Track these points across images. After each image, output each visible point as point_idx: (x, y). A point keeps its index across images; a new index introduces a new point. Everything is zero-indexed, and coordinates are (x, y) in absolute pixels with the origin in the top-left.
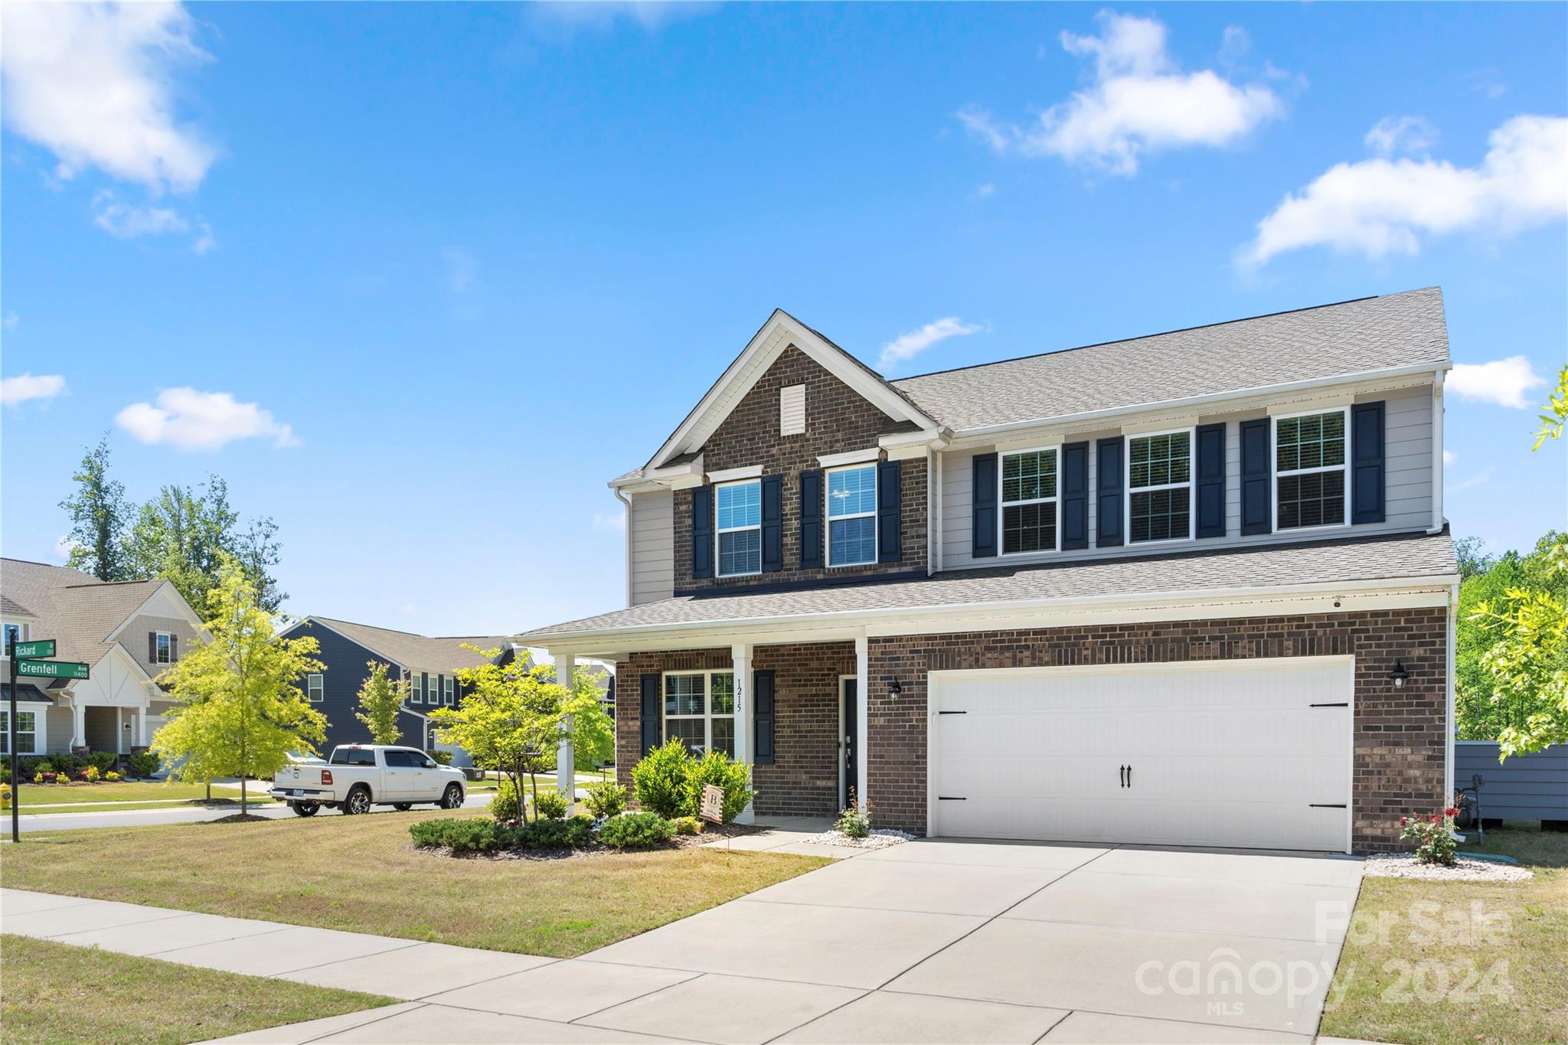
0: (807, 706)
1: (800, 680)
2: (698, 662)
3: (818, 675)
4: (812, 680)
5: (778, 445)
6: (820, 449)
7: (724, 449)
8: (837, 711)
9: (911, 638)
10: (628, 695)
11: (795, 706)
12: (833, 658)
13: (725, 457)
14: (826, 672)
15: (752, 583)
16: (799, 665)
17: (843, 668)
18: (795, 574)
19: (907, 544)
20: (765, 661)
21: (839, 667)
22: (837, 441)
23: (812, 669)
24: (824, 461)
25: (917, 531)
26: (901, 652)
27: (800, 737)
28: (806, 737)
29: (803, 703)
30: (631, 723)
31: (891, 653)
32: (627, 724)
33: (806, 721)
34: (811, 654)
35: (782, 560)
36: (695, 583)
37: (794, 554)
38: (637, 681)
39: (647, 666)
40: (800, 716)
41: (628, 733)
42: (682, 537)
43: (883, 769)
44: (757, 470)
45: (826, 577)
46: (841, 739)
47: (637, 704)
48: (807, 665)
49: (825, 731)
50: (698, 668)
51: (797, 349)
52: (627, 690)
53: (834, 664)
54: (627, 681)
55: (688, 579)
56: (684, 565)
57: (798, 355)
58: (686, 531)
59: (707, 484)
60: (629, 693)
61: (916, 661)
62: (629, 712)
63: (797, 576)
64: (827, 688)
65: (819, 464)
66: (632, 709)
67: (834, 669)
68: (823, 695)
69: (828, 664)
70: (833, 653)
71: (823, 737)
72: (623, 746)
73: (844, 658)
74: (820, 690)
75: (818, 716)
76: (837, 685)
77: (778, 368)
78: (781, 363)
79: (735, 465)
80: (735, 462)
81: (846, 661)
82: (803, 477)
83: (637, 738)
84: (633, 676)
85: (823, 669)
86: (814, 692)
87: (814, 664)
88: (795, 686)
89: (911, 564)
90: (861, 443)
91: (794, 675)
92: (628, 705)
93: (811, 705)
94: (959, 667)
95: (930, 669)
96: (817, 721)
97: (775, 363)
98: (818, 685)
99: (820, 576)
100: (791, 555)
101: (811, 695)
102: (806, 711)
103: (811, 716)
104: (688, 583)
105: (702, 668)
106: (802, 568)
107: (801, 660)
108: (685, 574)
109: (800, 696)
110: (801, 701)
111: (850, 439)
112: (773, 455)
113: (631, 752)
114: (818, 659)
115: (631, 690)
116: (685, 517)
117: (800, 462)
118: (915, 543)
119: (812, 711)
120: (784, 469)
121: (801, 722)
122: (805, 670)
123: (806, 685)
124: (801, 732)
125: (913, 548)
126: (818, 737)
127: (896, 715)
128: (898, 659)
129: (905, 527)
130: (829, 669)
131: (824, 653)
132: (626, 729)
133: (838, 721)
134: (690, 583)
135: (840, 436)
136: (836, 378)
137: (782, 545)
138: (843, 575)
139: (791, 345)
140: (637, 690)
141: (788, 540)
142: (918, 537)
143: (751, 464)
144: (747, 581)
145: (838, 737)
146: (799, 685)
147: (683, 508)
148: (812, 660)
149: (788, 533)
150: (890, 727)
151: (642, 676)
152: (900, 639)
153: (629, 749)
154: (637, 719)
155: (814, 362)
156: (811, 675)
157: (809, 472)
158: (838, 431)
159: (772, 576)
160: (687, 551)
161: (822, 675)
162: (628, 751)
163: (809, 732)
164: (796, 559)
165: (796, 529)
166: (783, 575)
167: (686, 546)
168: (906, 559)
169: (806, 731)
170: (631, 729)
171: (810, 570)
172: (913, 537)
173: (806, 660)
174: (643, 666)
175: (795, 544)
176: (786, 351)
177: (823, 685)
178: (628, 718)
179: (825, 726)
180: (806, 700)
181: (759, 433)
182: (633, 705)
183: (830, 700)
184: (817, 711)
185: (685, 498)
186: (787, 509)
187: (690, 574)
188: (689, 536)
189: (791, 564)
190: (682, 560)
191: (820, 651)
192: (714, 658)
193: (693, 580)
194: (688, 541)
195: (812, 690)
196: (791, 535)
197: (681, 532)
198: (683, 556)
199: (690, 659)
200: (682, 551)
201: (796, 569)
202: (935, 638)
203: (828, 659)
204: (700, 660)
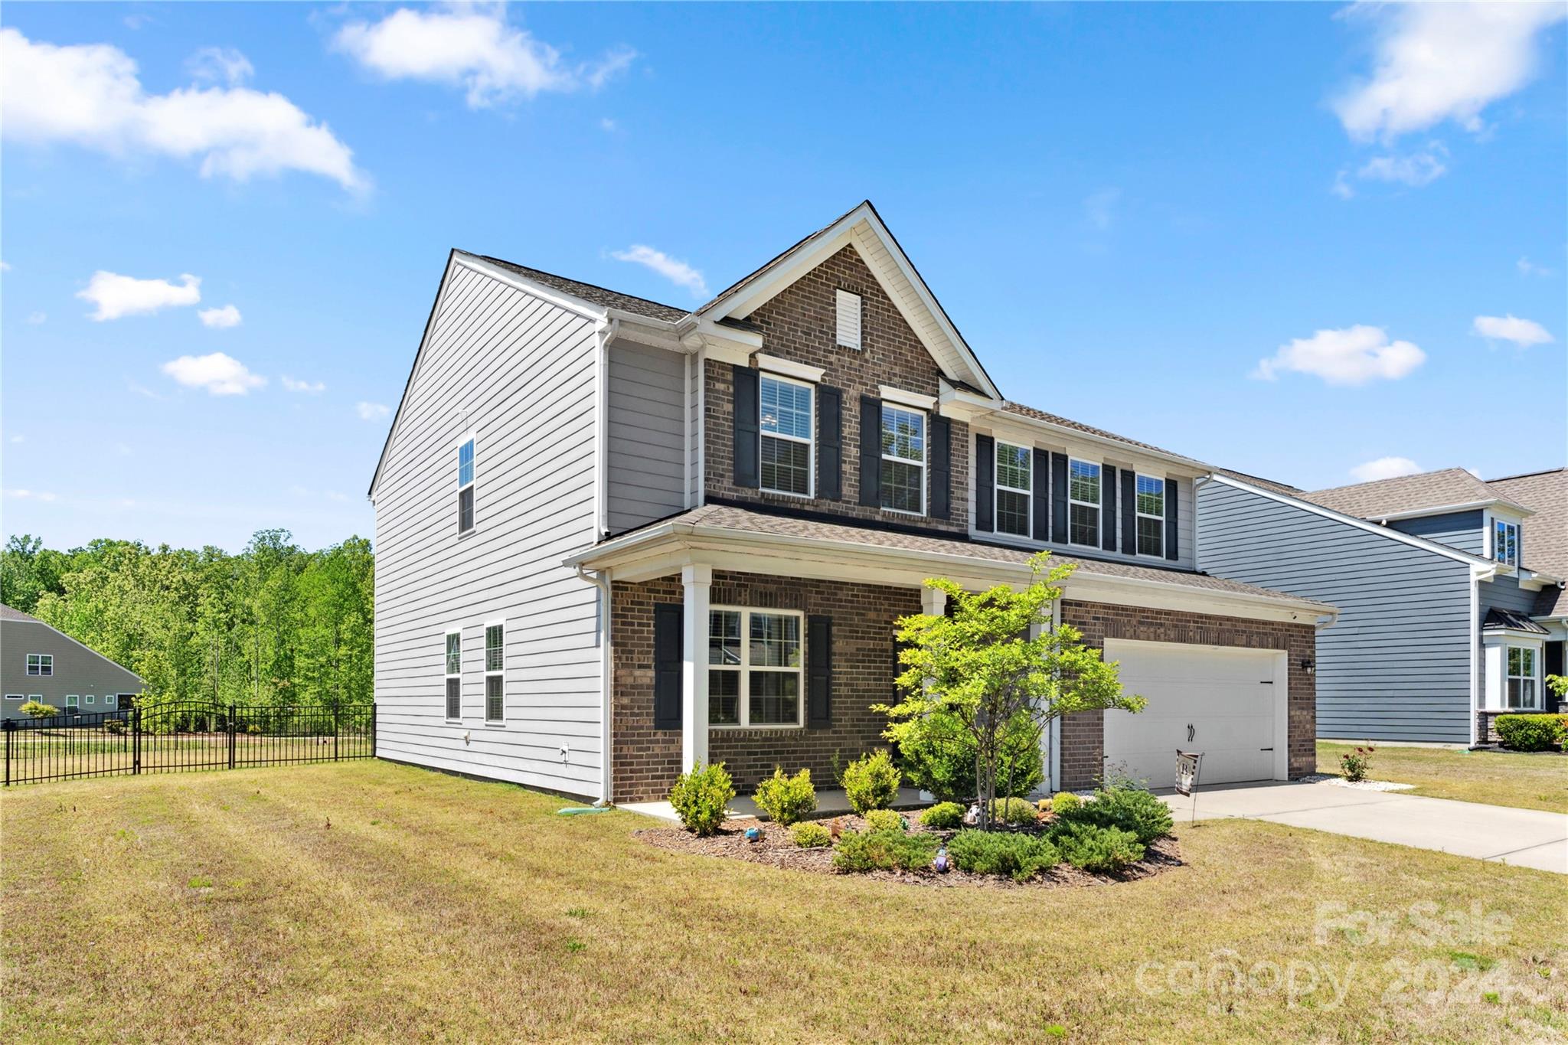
0: (865, 662)
1: (857, 632)
2: (740, 595)
3: (875, 627)
4: (870, 633)
5: (837, 353)
6: (879, 376)
7: (775, 331)
8: (892, 668)
9: (1094, 605)
10: (634, 632)
11: (852, 661)
12: (890, 611)
13: (776, 341)
15: (807, 508)
16: (857, 614)
18: (854, 510)
19: (955, 504)
20: (821, 605)
22: (895, 375)
23: (870, 621)
24: (886, 392)
25: (962, 493)
27: (857, 696)
28: (863, 697)
29: (860, 658)
30: (638, 673)
31: (1080, 617)
32: (631, 675)
33: (863, 679)
35: (841, 490)
36: (736, 491)
37: (853, 486)
38: (649, 611)
39: (665, 592)
40: (857, 673)
41: (632, 687)
44: (816, 373)
45: (885, 520)
47: (648, 646)
48: (863, 615)
49: (881, 691)
51: (856, 253)
52: (632, 624)
53: (890, 617)
54: (633, 610)
55: (727, 482)
56: (721, 463)
57: (857, 260)
58: (724, 419)
59: (753, 366)
60: (636, 628)
61: (1097, 627)
62: (635, 656)
63: (857, 512)
64: (884, 643)
65: (879, 393)
66: (640, 653)
68: (880, 650)
70: (890, 605)
72: (623, 707)
74: (878, 644)
75: (875, 674)
77: (836, 264)
78: (838, 260)
79: (788, 357)
80: (788, 353)
82: (864, 401)
83: (648, 694)
84: (641, 604)
85: (879, 622)
86: (872, 646)
87: (872, 615)
88: (852, 637)
89: (957, 525)
90: (917, 386)
91: (851, 625)
92: (633, 645)
93: (869, 661)
94: (1124, 637)
95: (1107, 636)
96: (875, 680)
97: (833, 257)
98: (875, 639)
99: (879, 518)
100: (850, 485)
101: (870, 650)
102: (863, 667)
103: (868, 674)
104: (726, 487)
105: (739, 604)
106: (860, 504)
107: (858, 608)
108: (722, 476)
109: (858, 649)
110: (858, 655)
111: (906, 377)
112: (831, 363)
113: (637, 715)
114: (876, 610)
115: (640, 624)
116: (723, 400)
117: (860, 383)
118: (960, 506)
119: (869, 667)
120: (843, 384)
121: (858, 679)
122: (863, 621)
123: (863, 638)
124: (858, 691)
125: (958, 509)
129: (953, 487)
130: (886, 622)
131: (881, 604)
132: (630, 681)
134: (730, 490)
135: (897, 370)
136: (894, 306)
137: (841, 472)
138: (900, 522)
139: (850, 245)
140: (649, 625)
141: (846, 467)
142: (962, 499)
143: (806, 363)
144: (803, 504)
146: (857, 638)
147: (720, 386)
148: (871, 609)
149: (847, 459)
151: (656, 605)
153: (636, 711)
154: (648, 667)
155: (872, 277)
156: (868, 627)
157: (868, 398)
158: (896, 364)
159: (829, 505)
160: (726, 445)
162: (632, 714)
163: (867, 691)
164: (855, 492)
165: (855, 457)
166: (840, 507)
167: (723, 438)
168: (953, 519)
169: (864, 692)
170: (639, 682)
171: (868, 508)
173: (864, 609)
174: (658, 592)
175: (854, 474)
176: (844, 249)
177: (880, 639)
178: (633, 666)
180: (863, 656)
181: (815, 330)
182: (643, 646)
183: (887, 657)
184: (875, 668)
185: (723, 374)
186: (846, 432)
187: (729, 477)
188: (729, 427)
189: (850, 496)
190: (719, 457)
191: (878, 601)
192: (761, 593)
193: (734, 487)
194: (727, 433)
195: (869, 644)
196: (850, 462)
197: (718, 418)
198: (719, 450)
199: (730, 590)
200: (718, 444)
201: (855, 503)
202: (1109, 608)
203: (885, 611)
204: (743, 594)
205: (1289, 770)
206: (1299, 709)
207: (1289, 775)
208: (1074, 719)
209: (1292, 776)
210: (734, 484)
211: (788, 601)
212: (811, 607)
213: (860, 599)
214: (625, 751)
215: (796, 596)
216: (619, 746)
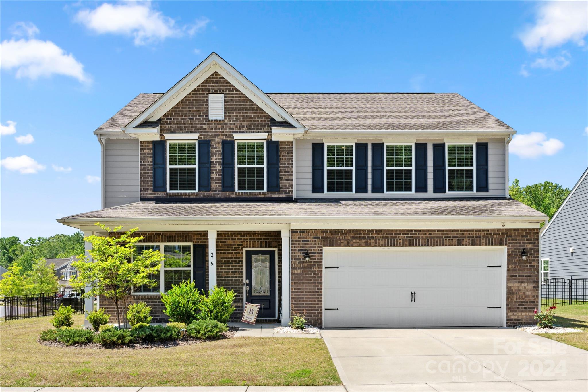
0: (225, 264)
1: (222, 250)
2: (157, 238)
3: (232, 248)
4: (229, 250)
5: (208, 124)
6: (233, 129)
7: (174, 122)
8: (242, 266)
9: (314, 231)
11: (218, 264)
12: (241, 239)
13: (174, 126)
14: (237, 246)
15: (191, 197)
17: (247, 244)
18: (219, 194)
19: (282, 183)
20: (200, 239)
21: (244, 244)
22: (243, 127)
23: (229, 245)
24: (236, 136)
25: (288, 177)
26: (309, 238)
27: (221, 280)
28: (225, 280)
29: (223, 262)
31: (304, 238)
33: (225, 272)
34: (228, 236)
35: (211, 186)
36: (154, 194)
37: (218, 183)
40: (221, 269)
42: (146, 167)
43: (300, 295)
44: (196, 136)
45: (237, 197)
46: (244, 282)
48: (225, 242)
49: (236, 277)
50: (156, 242)
51: (219, 75)
53: (241, 242)
55: (150, 191)
56: (147, 184)
57: (220, 78)
58: (148, 165)
59: (163, 140)
61: (317, 242)
63: (220, 195)
64: (237, 254)
65: (233, 137)
67: (242, 245)
68: (235, 258)
69: (238, 242)
70: (241, 236)
71: (235, 280)
73: (247, 239)
74: (234, 255)
75: (232, 269)
76: (242, 253)
77: (208, 83)
78: (209, 80)
79: (181, 131)
80: (181, 130)
81: (248, 241)
82: (224, 143)
85: (235, 245)
86: (230, 256)
87: (230, 242)
88: (218, 253)
89: (285, 194)
90: (257, 129)
93: (228, 264)
94: (339, 246)
95: (324, 246)
96: (232, 272)
97: (206, 80)
98: (232, 253)
99: (233, 196)
100: (216, 183)
101: (228, 258)
102: (225, 266)
103: (228, 269)
104: (150, 193)
105: (159, 242)
106: (223, 191)
107: (222, 239)
108: (148, 189)
109: (221, 258)
110: (222, 261)
111: (250, 126)
112: (205, 129)
114: (232, 239)
116: (148, 157)
117: (221, 135)
118: (287, 183)
119: (229, 266)
120: (212, 137)
121: (222, 272)
122: (225, 245)
123: (225, 253)
124: (222, 277)
125: (286, 186)
126: (232, 280)
127: (306, 268)
128: (308, 241)
129: (281, 175)
130: (238, 245)
131: (235, 236)
133: (242, 272)
134: (151, 194)
135: (245, 124)
136: (242, 94)
137: (211, 178)
138: (247, 196)
139: (216, 72)
141: (214, 175)
142: (289, 180)
143: (191, 132)
144: (189, 195)
145: (243, 280)
146: (221, 253)
147: (146, 151)
148: (229, 239)
149: (214, 171)
150: (304, 274)
152: (308, 231)
155: (230, 83)
156: (228, 247)
157: (227, 141)
158: (244, 121)
159: (204, 194)
160: (149, 176)
161: (235, 248)
163: (227, 277)
164: (219, 186)
165: (219, 170)
166: (211, 194)
167: (148, 173)
168: (282, 191)
169: (225, 277)
171: (227, 192)
172: (286, 180)
173: (225, 239)
175: (218, 178)
176: (212, 75)
177: (235, 253)
179: (237, 274)
180: (225, 261)
181: (196, 116)
183: (239, 261)
184: (232, 266)
185: (148, 146)
186: (214, 159)
187: (151, 189)
188: (151, 168)
189: (216, 188)
190: (146, 181)
191: (233, 235)
192: (167, 237)
193: (154, 193)
194: (150, 170)
195: (229, 255)
196: (216, 173)
197: (145, 165)
198: (146, 178)
199: (151, 237)
200: (145, 176)
201: (219, 191)
202: (327, 231)
203: (238, 239)
204: (158, 237)
205: (507, 320)
206: (519, 282)
207: (507, 323)
208: (299, 289)
209: (509, 324)
210: (153, 191)
211: (181, 239)
212: (195, 241)
213: (223, 235)
214: (104, 303)
215: (186, 237)
216: (102, 301)
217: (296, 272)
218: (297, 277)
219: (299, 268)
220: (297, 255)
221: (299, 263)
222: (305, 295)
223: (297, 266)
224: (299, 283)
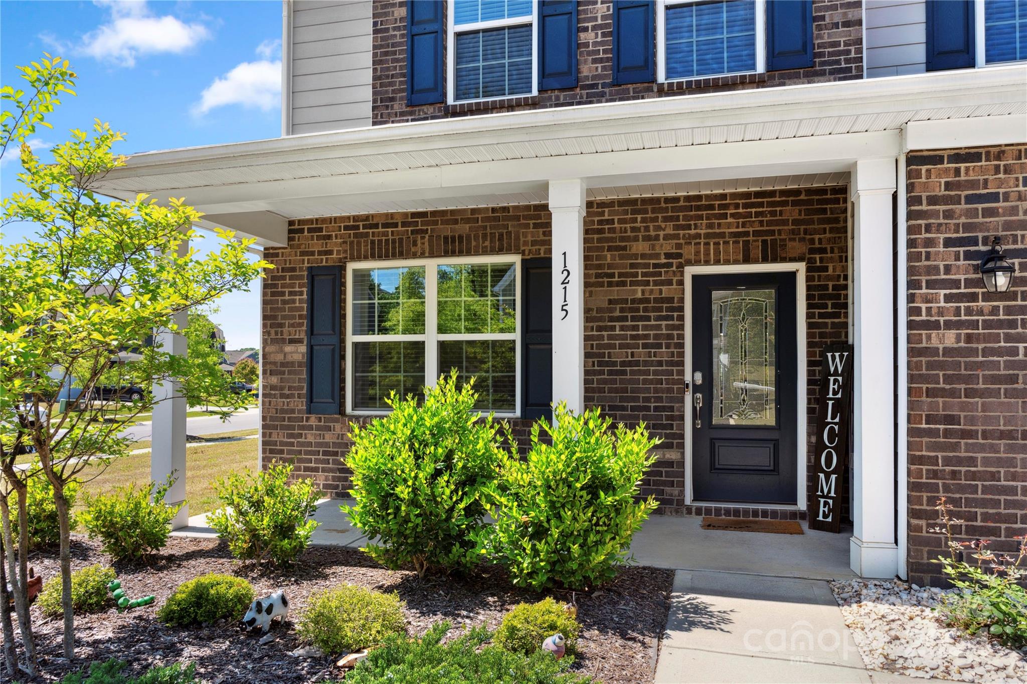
0: (625, 319)
1: (613, 275)
2: (415, 244)
3: (647, 266)
4: (636, 275)
8: (681, 327)
10: (284, 302)
11: (600, 319)
12: (677, 237)
14: (663, 261)
16: (610, 249)
17: (697, 253)
18: (602, 94)
19: (823, 37)
21: (689, 251)
23: (635, 256)
25: (845, 14)
26: (1001, 184)
27: (610, 373)
28: (624, 373)
29: (617, 314)
30: (288, 348)
31: (973, 184)
32: (282, 351)
33: (621, 346)
34: (633, 229)
35: (578, 71)
36: (411, 114)
37: (601, 60)
38: (301, 277)
39: (320, 253)
40: (610, 337)
41: (283, 364)
42: (387, 38)
43: (955, 447)
46: (688, 378)
47: (301, 317)
49: (660, 363)
50: (415, 256)
52: (283, 294)
53: (679, 246)
54: (284, 278)
55: (399, 106)
56: (391, 84)
58: (395, 29)
60: (287, 297)
62: (286, 330)
63: (607, 97)
64: (664, 288)
66: (292, 325)
67: (679, 256)
68: (656, 300)
69: (668, 247)
70: (677, 227)
71: (656, 373)
72: (273, 388)
73: (698, 236)
74: (651, 291)
75: (646, 337)
76: (681, 283)
81: (702, 241)
83: (300, 373)
84: (293, 270)
85: (657, 256)
86: (639, 295)
87: (640, 247)
88: (601, 285)
89: (833, 72)
91: (599, 266)
92: (284, 317)
93: (633, 319)
96: (645, 346)
98: (647, 283)
100: (595, 61)
101: (633, 301)
102: (622, 328)
103: (633, 337)
104: (397, 112)
105: (422, 256)
106: (616, 84)
107: (612, 240)
108: (392, 99)
113: (288, 397)
114: (647, 238)
115: (291, 293)
116: (393, 5)
118: (841, 36)
119: (635, 328)
121: (613, 346)
122: (622, 257)
123: (624, 284)
124: (614, 364)
125: (837, 44)
126: (647, 373)
127: (987, 325)
128: (994, 197)
129: (819, 9)
130: (668, 256)
131: (659, 228)
132: (279, 358)
133: (682, 346)
134: (402, 114)
137: (579, 46)
140: (301, 293)
141: (587, 37)
142: (847, 24)
144: (510, 107)
145: (682, 373)
146: (610, 284)
148: (636, 239)
149: (590, 25)
150: (975, 352)
151: (310, 269)
152: (997, 152)
153: (287, 392)
154: (300, 341)
156: (632, 266)
159: (557, 98)
160: (397, 60)
161: (656, 266)
162: (282, 396)
163: (630, 364)
164: (604, 68)
165: (604, 17)
166: (580, 96)
167: (394, 53)
168: (823, 63)
169: (623, 364)
170: (289, 358)
171: (630, 87)
172: (836, 25)
173: (622, 239)
174: (312, 254)
175: (602, 43)
177: (656, 283)
178: (283, 341)
179: (661, 354)
180: (622, 310)
182: (294, 317)
183: (669, 309)
184: (645, 328)
187: (401, 99)
188: (402, 36)
189: (594, 77)
190: (387, 77)
191: (651, 225)
192: (446, 238)
193: (408, 109)
194: (400, 44)
195: (635, 291)
196: (594, 28)
197: (387, 30)
198: (388, 69)
199: (401, 240)
200: (387, 61)
201: (604, 85)
203: (667, 237)
204: (419, 242)
208: (951, 419)
210: (407, 106)
211: (487, 243)
212: (527, 249)
213: (616, 225)
214: (274, 438)
215: (501, 235)
216: (268, 431)
217: (935, 343)
218: (941, 366)
219: (949, 325)
220: (942, 266)
221: (948, 299)
222: (982, 448)
223: (941, 312)
224: (953, 394)
